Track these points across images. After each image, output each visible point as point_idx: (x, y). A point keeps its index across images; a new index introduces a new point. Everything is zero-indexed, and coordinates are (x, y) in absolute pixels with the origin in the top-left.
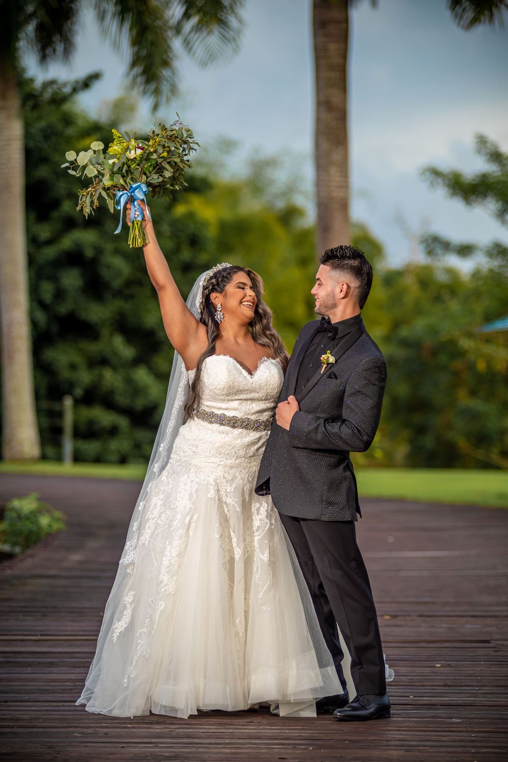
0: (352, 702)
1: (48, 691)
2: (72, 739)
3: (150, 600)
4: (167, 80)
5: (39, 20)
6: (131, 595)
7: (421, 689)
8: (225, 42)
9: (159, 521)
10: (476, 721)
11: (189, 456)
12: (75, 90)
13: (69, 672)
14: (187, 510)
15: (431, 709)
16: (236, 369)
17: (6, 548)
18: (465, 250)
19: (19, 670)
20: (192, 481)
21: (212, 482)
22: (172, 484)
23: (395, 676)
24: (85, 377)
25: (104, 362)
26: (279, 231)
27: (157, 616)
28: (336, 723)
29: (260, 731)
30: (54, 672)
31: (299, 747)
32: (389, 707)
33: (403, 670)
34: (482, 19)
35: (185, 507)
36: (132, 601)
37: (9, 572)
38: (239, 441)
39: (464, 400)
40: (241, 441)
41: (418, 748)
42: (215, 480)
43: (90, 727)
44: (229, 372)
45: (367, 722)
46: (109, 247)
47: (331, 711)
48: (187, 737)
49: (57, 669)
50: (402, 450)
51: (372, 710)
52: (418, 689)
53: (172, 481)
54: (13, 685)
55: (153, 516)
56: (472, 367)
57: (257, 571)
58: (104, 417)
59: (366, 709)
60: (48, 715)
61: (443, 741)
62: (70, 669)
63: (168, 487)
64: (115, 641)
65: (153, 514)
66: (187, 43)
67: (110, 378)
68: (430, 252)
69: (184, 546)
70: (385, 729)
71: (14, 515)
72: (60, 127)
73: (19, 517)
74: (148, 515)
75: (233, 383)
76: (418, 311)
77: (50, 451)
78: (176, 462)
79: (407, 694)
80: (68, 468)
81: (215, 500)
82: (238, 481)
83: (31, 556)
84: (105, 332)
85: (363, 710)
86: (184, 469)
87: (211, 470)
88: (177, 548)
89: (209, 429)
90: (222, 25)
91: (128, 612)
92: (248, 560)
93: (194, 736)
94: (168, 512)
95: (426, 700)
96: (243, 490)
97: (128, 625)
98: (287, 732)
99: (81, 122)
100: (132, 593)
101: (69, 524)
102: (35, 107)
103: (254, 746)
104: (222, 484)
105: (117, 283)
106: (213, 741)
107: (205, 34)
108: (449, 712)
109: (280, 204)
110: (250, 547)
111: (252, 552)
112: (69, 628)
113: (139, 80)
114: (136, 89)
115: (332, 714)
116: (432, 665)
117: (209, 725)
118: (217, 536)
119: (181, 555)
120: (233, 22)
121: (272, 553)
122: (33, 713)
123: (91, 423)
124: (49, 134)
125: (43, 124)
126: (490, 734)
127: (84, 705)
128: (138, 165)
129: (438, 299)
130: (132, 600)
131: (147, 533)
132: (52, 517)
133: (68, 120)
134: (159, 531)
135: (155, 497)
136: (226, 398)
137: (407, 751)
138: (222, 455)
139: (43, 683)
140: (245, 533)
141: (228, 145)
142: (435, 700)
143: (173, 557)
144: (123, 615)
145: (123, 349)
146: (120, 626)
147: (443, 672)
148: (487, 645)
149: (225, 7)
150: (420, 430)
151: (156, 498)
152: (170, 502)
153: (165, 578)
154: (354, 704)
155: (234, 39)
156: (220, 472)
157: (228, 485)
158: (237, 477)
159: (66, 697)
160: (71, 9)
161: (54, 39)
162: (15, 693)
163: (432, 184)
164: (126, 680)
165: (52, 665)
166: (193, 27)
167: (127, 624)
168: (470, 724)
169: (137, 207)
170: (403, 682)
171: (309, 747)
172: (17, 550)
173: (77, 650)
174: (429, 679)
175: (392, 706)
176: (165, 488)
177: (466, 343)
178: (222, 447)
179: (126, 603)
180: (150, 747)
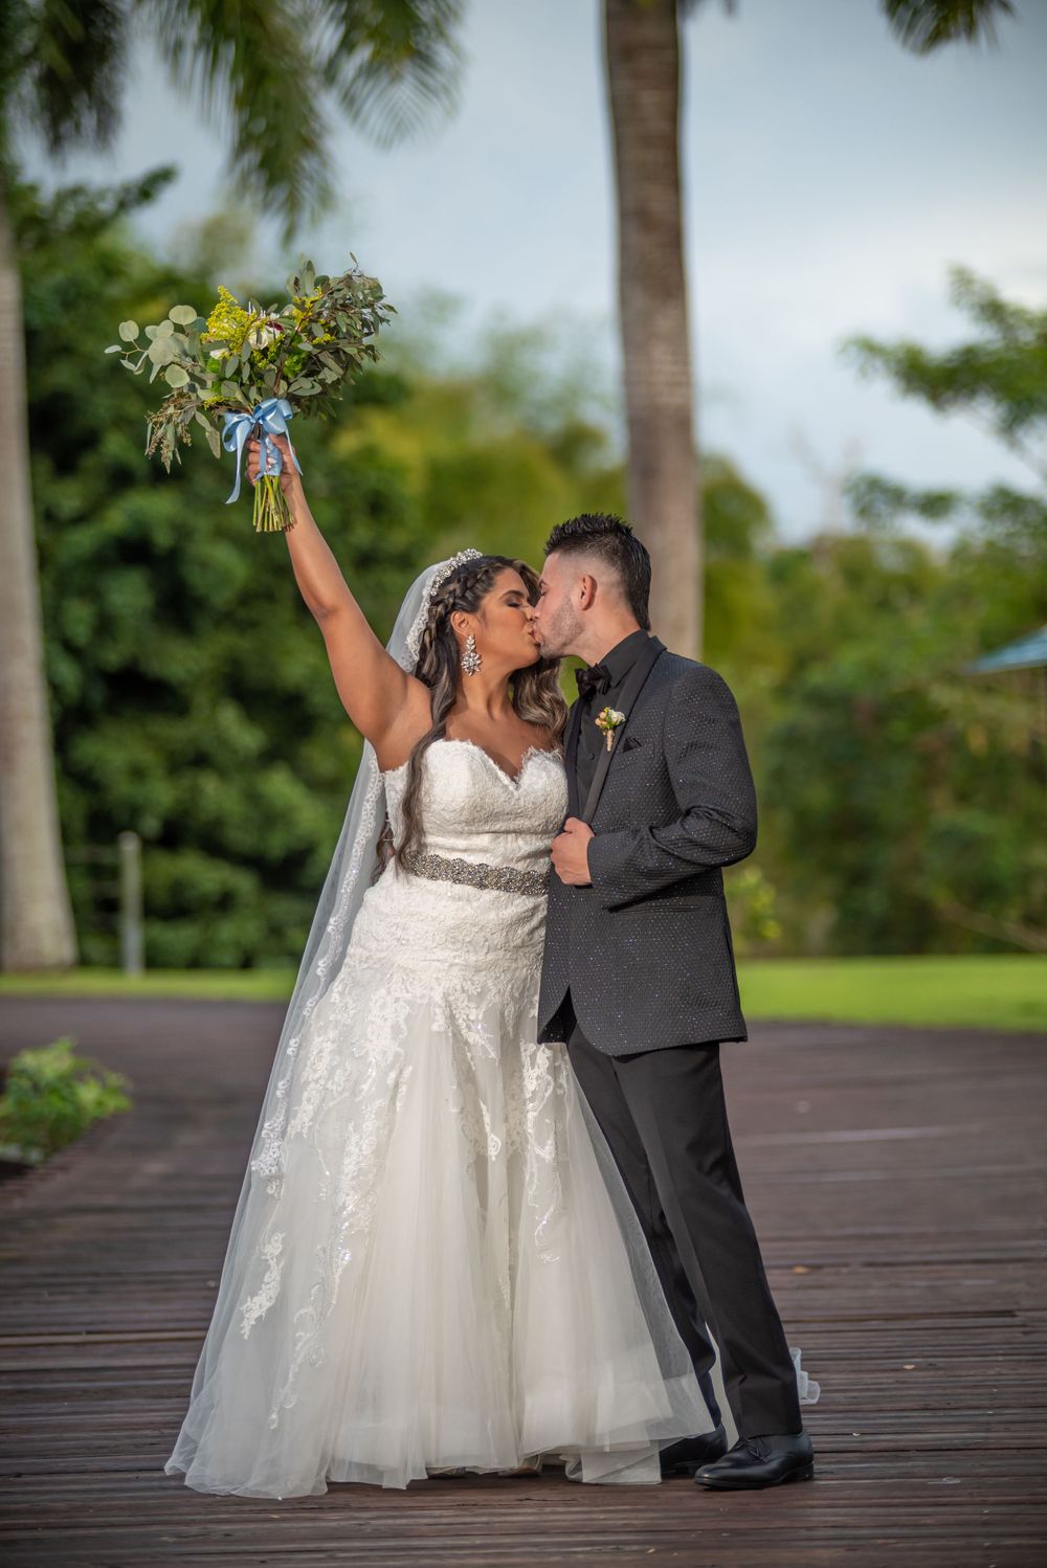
0: (734, 1450)
1: (106, 1450)
2: (158, 1549)
3: (319, 1247)
4: (311, 179)
5: (44, 65)
6: (277, 1241)
7: (874, 1419)
8: (425, 95)
9: (329, 1086)
10: (991, 1481)
11: (388, 948)
12: (123, 206)
13: (147, 1407)
14: (391, 1059)
15: (897, 1459)
16: (489, 770)
17: (11, 1152)
18: (935, 505)
19: (45, 1407)
20: (397, 1000)
21: (438, 998)
22: (355, 1008)
23: (822, 1392)
24: (162, 794)
25: (200, 760)
26: (552, 479)
27: (337, 1280)
28: (701, 1494)
29: (545, 1518)
30: (117, 1408)
31: (627, 1548)
32: (811, 1459)
33: (837, 1379)
34: (952, 30)
35: (385, 1053)
36: (281, 1253)
37: (18, 1203)
38: (492, 915)
39: (946, 813)
40: (497, 915)
41: (873, 1541)
42: (446, 996)
43: (194, 1522)
44: (474, 775)
45: (765, 1491)
46: (202, 524)
47: (690, 1471)
48: (396, 1536)
49: (121, 1402)
50: (820, 920)
51: (774, 1465)
52: (868, 1419)
53: (354, 1002)
54: (33, 1440)
55: (317, 1076)
56: (957, 743)
57: (531, 1182)
58: (205, 875)
59: (762, 1463)
60: (105, 1499)
61: (924, 1525)
62: (149, 1401)
63: (345, 1015)
64: (246, 1337)
65: (315, 1071)
66: (349, 101)
67: (216, 795)
68: (864, 511)
69: (386, 1133)
70: (802, 1503)
71: (25, 1083)
72: (93, 281)
73: (36, 1088)
74: (305, 1074)
75: (482, 799)
76: (845, 632)
77: (97, 947)
78: (360, 962)
79: (847, 1430)
80: (135, 982)
81: (447, 1037)
82: (493, 997)
83: (64, 1169)
84: (201, 699)
85: (757, 1464)
86: (378, 976)
87: (435, 976)
88: (374, 1138)
89: (430, 892)
90: (418, 61)
91: (273, 1277)
92: (515, 1160)
93: (412, 1534)
94: (348, 1066)
95: (886, 1440)
96: (502, 1014)
97: (275, 1304)
98: (601, 1518)
99: (137, 272)
100: (279, 1236)
101: (138, 1099)
102: (43, 243)
103: (535, 1550)
104: (459, 1004)
105: (222, 598)
106: (449, 1542)
107: (385, 81)
108: (934, 1464)
109: (553, 424)
110: (518, 1133)
111: (521, 1144)
112: (146, 1316)
113: (253, 179)
114: (248, 200)
115: (692, 1476)
116: (896, 1366)
117: (440, 1508)
118: (454, 1110)
119: (380, 1152)
120: (443, 55)
121: (561, 1147)
122: (76, 1496)
123: (178, 887)
124: (73, 297)
125: (59, 276)
126: (1022, 1507)
127: (182, 1476)
128: (272, 362)
129: (883, 605)
130: (279, 1250)
131: (305, 1112)
132: (104, 1086)
133: (110, 267)
134: (331, 1104)
135: (319, 1036)
136: (466, 828)
137: (850, 1549)
138: (459, 945)
139: (95, 1434)
140: (506, 1105)
141: (441, 306)
142: (906, 1439)
143: (365, 1157)
144: (262, 1282)
145: (241, 734)
146: (256, 1307)
147: (921, 1380)
148: (1008, 1320)
149: (424, 25)
150: (858, 877)
151: (322, 1038)
152: (352, 1044)
153: (350, 1201)
154: (737, 1455)
155: (446, 90)
156: (454, 979)
157: (472, 1005)
158: (490, 990)
159: (143, 1460)
160: (109, 40)
161: (76, 104)
162: (39, 1455)
163: (863, 372)
164: (274, 1416)
165: (111, 1393)
166: (361, 67)
167: (274, 1301)
168: (979, 1488)
169: (271, 447)
170: (839, 1404)
171: (647, 1547)
172: (35, 1155)
173: (163, 1361)
174: (891, 1396)
175: (816, 1455)
176: (339, 1017)
177: (943, 696)
178: (458, 927)
179: (269, 1258)
180: (318, 1560)
